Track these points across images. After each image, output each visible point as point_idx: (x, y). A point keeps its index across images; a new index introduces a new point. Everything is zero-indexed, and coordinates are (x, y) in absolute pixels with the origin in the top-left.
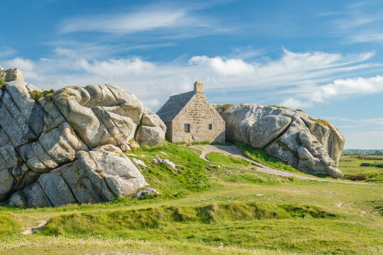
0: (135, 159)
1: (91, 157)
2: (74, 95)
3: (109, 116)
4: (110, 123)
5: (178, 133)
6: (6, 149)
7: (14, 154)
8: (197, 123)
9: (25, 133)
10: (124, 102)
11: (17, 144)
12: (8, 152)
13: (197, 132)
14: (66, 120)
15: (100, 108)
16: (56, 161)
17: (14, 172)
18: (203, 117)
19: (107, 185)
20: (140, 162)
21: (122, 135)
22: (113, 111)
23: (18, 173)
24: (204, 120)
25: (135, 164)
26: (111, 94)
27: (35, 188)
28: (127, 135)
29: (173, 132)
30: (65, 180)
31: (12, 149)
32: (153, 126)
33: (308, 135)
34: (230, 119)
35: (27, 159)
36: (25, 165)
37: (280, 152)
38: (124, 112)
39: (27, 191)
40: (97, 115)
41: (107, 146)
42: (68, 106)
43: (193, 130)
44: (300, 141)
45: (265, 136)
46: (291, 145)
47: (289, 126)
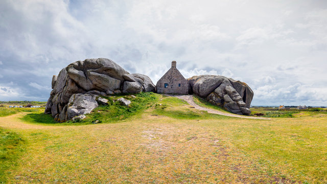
0: (100, 98)
1: (75, 96)
3: (90, 74)
4: (91, 78)
5: (161, 88)
8: (172, 83)
10: (102, 65)
13: (171, 88)
14: (70, 78)
18: (175, 80)
20: (102, 100)
24: (176, 82)
25: (97, 100)
26: (96, 63)
32: (132, 81)
33: (231, 88)
37: (214, 98)
38: (105, 71)
41: (92, 91)
43: (169, 87)
44: (226, 92)
45: (206, 89)
46: (220, 94)
47: (220, 84)
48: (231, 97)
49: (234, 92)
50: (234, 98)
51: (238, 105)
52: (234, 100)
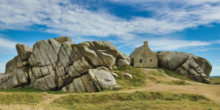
0: (113, 73)
1: (93, 72)
2: (87, 45)
3: (102, 54)
4: (102, 57)
5: (136, 63)
6: (61, 69)
7: (64, 70)
8: (145, 59)
9: (68, 61)
10: (109, 48)
11: (65, 66)
12: (62, 70)
13: (145, 63)
14: (83, 56)
15: (98, 50)
16: (80, 73)
17: (63, 78)
18: (148, 56)
19: (99, 84)
20: (115, 74)
21: (108, 62)
22: (104, 52)
23: (65, 78)
24: (148, 58)
25: (112, 75)
26: (103, 45)
27: (71, 84)
28: (110, 62)
29: (135, 63)
30: (82, 81)
31: (63, 68)
32: (123, 59)
33: (195, 64)
34: (160, 58)
35: (68, 72)
36: (68, 75)
37: (182, 71)
38: (109, 52)
39: (68, 86)
40: (97, 53)
41: (101, 67)
42: (84, 49)
43: (143, 62)
44: (191, 67)
45: (175, 64)
46: (187, 68)
47: (186, 60)
48: (196, 71)
49: (198, 67)
50: (198, 72)
51: (201, 76)
52: (198, 73)
